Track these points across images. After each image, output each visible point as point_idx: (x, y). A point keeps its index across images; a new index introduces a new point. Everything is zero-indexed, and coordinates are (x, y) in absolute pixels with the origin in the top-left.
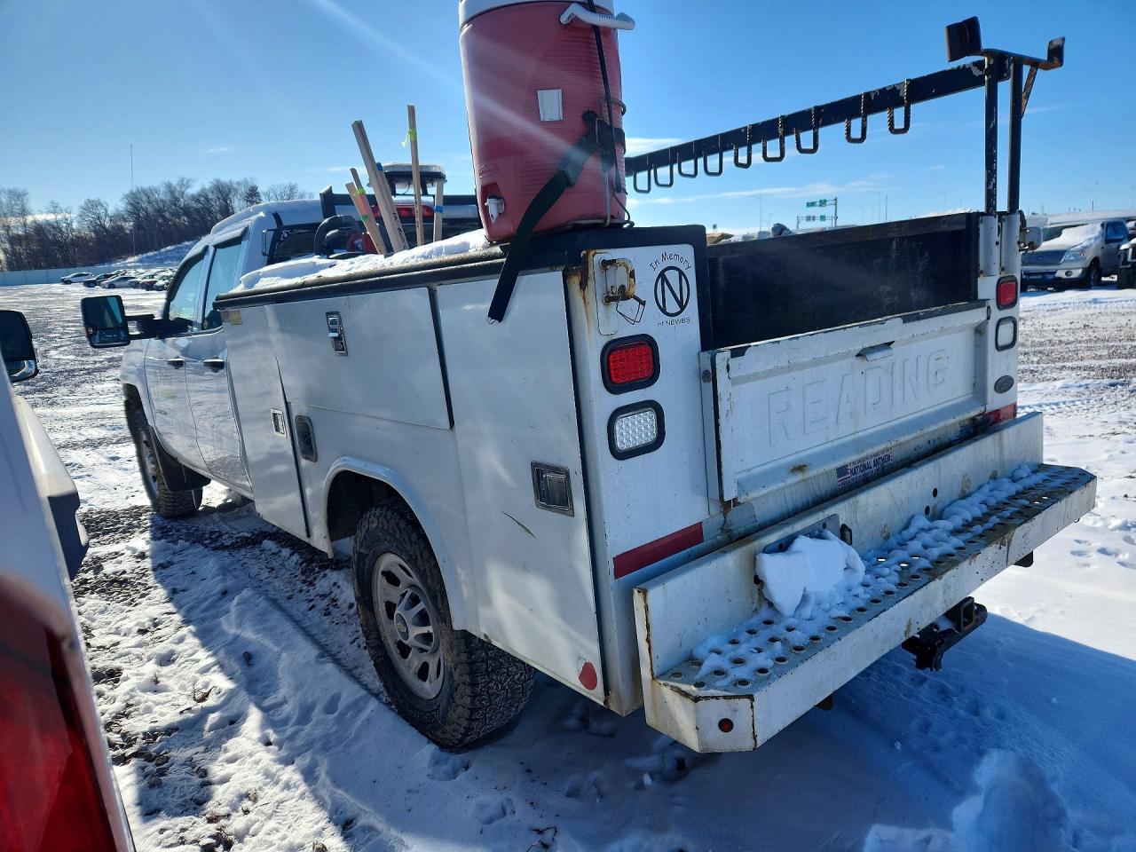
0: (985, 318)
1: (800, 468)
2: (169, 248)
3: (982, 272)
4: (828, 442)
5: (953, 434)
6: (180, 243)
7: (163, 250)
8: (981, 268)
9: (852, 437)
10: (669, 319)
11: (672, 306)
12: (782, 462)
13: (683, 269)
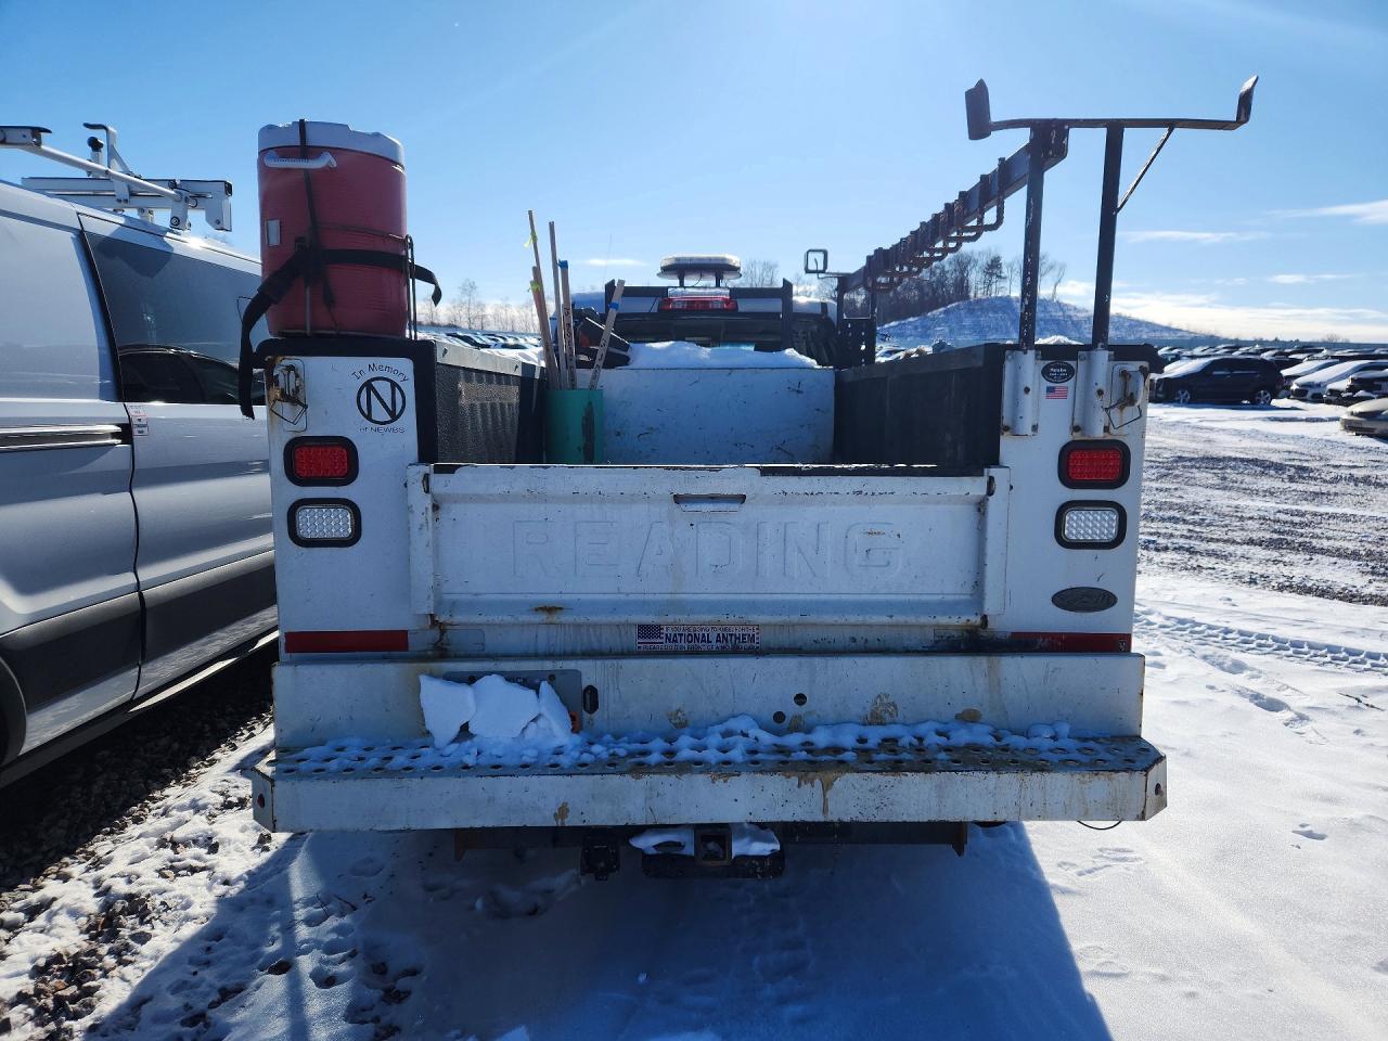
0: (984, 493)
1: (550, 610)
2: (893, 324)
3: (1007, 429)
4: (619, 593)
5: (913, 639)
6: (905, 318)
7: (886, 326)
8: (1006, 421)
9: (668, 597)
10: (375, 426)
11: (380, 413)
12: (533, 597)
13: (397, 380)
